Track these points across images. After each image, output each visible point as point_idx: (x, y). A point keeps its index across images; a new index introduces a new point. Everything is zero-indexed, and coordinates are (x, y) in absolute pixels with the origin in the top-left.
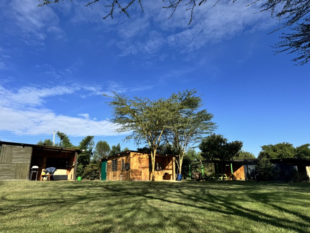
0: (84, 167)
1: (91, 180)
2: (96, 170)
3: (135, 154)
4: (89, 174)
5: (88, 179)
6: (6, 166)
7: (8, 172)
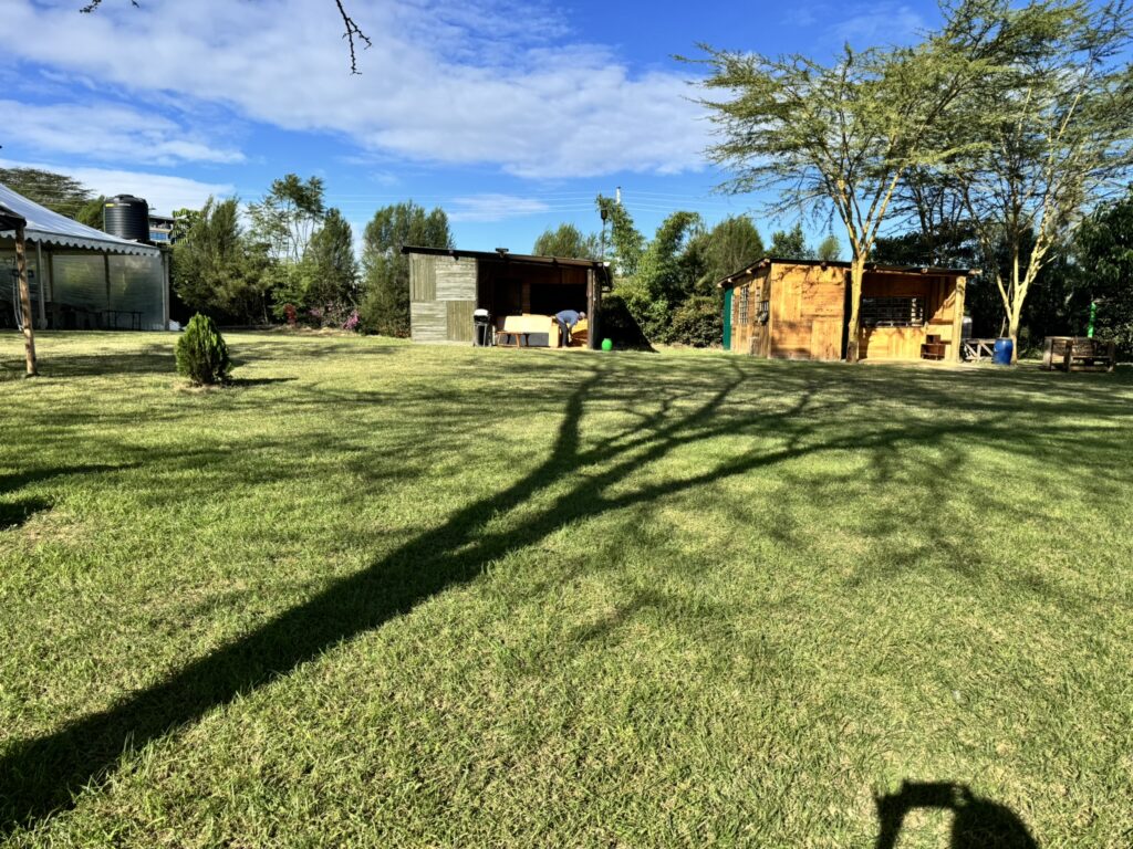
0: (671, 307)
1: (699, 346)
2: (711, 317)
3: (790, 270)
4: (688, 328)
5: (687, 342)
6: (424, 308)
7: (432, 323)
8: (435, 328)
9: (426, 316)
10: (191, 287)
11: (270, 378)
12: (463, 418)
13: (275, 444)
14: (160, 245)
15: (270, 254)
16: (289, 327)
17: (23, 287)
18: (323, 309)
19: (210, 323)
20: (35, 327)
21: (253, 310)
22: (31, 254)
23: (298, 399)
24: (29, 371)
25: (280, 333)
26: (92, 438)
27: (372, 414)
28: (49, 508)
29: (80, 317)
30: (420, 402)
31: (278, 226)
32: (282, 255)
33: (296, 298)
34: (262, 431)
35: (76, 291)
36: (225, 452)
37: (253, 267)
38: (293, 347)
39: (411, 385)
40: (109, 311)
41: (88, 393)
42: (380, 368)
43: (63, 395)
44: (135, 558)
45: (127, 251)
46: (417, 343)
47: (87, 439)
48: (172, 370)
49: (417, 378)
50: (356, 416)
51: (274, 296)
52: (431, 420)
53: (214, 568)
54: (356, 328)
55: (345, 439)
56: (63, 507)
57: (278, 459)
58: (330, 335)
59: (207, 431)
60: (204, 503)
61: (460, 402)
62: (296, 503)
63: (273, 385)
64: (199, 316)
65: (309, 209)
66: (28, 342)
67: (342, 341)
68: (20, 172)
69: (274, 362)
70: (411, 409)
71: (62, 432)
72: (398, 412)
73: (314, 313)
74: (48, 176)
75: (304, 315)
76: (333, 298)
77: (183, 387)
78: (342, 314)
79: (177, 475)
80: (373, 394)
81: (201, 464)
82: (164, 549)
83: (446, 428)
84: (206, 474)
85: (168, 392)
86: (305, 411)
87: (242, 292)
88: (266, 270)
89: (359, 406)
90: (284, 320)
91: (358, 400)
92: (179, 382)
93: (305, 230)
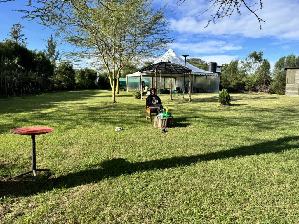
6: (290, 86)
7: (293, 90)
8: (294, 91)
9: (291, 88)
10: (225, 82)
11: (240, 104)
12: (294, 117)
13: (237, 119)
14: (219, 73)
15: (246, 73)
16: (249, 92)
17: (190, 84)
18: (259, 87)
19: (226, 91)
20: (191, 93)
21: (240, 88)
22: (192, 77)
23: (246, 109)
24: (189, 101)
25: (246, 93)
26: (199, 114)
27: (265, 114)
28: (190, 125)
29: (200, 90)
30: (281, 112)
31: (249, 65)
32: (249, 73)
33: (252, 84)
34: (235, 116)
35: (199, 85)
36: (225, 119)
37: (241, 77)
38: (248, 97)
39: (280, 107)
40: (206, 89)
41: (199, 106)
42: (272, 103)
43: (195, 106)
44: (204, 135)
45: (211, 75)
46: (287, 96)
47: (198, 114)
48: (217, 102)
49: (283, 106)
50: (260, 114)
51: (246, 84)
52: (282, 116)
53: (218, 139)
54: (269, 92)
55: (255, 119)
56: (193, 125)
57: (237, 121)
58: (260, 94)
59: (222, 115)
60: (219, 128)
61: (295, 112)
62: (239, 130)
63: (240, 106)
64: (224, 89)
65: (258, 60)
66: (189, 95)
67: (263, 96)
68: (191, 59)
69: (242, 101)
70: (277, 113)
71: (194, 113)
72: (273, 114)
73: (256, 88)
74: (197, 59)
75: (254, 89)
76: (262, 84)
77: (219, 105)
78: (265, 88)
79: (214, 122)
80: (267, 109)
81: (220, 121)
82: (209, 135)
83: (287, 119)
84: (220, 123)
85: (216, 106)
86: (247, 112)
87: (237, 83)
88: (244, 77)
89: (262, 112)
90: (247, 90)
91: (262, 110)
92: (219, 104)
93: (256, 66)
